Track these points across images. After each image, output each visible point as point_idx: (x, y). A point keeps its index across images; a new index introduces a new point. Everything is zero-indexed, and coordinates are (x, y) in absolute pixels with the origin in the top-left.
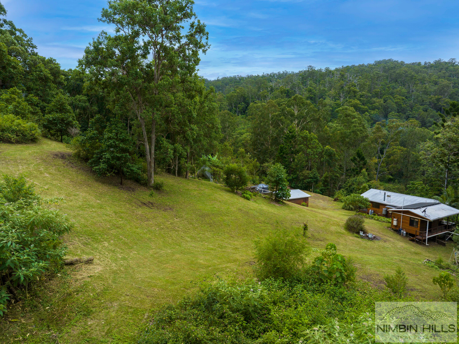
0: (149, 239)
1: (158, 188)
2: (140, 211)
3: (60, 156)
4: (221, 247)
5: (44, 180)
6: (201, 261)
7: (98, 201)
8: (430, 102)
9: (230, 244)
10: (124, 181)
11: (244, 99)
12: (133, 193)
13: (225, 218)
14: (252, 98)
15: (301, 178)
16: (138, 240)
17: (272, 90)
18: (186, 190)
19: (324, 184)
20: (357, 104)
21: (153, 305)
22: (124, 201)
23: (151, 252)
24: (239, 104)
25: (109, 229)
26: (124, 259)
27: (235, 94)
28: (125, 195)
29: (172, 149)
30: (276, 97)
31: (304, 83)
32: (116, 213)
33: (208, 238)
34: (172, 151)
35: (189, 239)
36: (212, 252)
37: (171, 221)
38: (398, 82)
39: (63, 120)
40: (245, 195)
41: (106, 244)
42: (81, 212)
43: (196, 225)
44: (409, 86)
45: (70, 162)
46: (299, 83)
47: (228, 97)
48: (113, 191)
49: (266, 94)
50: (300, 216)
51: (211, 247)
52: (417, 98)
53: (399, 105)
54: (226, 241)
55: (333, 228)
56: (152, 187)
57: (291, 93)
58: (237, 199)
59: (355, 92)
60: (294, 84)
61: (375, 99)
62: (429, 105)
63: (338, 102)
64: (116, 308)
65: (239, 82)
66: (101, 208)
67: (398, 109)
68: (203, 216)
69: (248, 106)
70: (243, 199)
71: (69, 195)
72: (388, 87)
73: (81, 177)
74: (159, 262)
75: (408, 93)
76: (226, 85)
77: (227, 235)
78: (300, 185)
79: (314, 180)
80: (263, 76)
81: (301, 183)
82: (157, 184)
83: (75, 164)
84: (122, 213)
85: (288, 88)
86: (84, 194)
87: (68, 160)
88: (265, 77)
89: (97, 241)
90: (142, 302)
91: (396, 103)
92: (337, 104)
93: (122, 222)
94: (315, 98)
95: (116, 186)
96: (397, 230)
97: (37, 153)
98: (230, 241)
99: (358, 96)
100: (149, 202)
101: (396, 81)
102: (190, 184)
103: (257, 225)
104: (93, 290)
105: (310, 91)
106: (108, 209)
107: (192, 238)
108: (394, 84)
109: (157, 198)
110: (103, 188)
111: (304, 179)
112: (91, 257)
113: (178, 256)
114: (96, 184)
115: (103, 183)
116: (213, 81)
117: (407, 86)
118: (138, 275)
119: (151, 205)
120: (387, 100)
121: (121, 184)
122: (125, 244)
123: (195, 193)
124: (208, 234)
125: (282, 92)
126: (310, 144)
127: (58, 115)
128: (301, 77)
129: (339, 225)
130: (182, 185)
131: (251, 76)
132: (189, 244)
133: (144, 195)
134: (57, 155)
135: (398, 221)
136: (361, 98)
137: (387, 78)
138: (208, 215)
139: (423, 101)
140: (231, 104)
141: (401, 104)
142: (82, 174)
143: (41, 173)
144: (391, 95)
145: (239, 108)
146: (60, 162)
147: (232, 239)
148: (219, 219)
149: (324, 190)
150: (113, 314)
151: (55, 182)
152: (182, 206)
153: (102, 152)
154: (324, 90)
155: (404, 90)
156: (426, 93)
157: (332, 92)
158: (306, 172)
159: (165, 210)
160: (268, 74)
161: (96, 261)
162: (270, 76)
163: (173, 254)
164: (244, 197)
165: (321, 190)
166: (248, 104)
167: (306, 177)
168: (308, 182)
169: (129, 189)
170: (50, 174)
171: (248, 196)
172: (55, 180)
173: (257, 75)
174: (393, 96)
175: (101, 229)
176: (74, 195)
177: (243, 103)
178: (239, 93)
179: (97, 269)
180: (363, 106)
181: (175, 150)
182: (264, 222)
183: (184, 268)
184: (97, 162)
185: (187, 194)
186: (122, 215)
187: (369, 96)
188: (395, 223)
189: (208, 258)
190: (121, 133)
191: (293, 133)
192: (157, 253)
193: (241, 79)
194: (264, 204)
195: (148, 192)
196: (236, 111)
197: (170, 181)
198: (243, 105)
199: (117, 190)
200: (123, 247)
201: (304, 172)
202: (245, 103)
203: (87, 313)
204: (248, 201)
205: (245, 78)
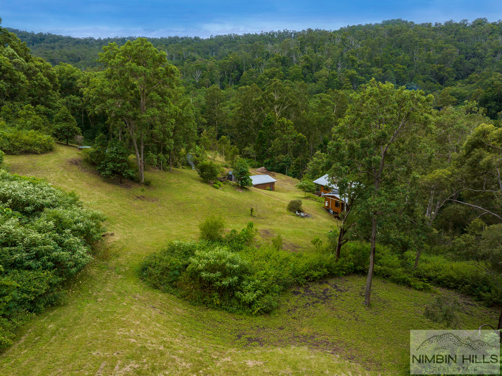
0: (143, 221)
1: (148, 184)
2: (136, 203)
3: (74, 162)
4: (188, 225)
5: (70, 184)
6: (174, 233)
7: (108, 198)
8: (431, 72)
9: (194, 223)
10: (123, 180)
11: (238, 66)
12: (130, 189)
13: (195, 205)
14: (246, 65)
15: (277, 162)
16: (136, 222)
17: (268, 56)
18: (168, 183)
19: (295, 167)
20: (353, 75)
21: (147, 253)
22: (125, 196)
23: (145, 229)
24: (232, 72)
25: (119, 216)
26: (130, 233)
27: (228, 61)
28: (124, 191)
29: (156, 159)
30: (271, 66)
31: (302, 49)
32: (121, 205)
33: (181, 219)
34: (157, 160)
35: (168, 221)
36: (182, 228)
37: (157, 209)
38: (402, 48)
39: (68, 129)
40: (215, 185)
41: (119, 225)
42: (99, 206)
43: (174, 211)
44: (413, 52)
45: (82, 168)
46: (297, 48)
47: (220, 65)
48: (116, 189)
49: (261, 61)
50: (256, 200)
51: (181, 225)
52: (419, 67)
53: (398, 74)
54: (192, 221)
55: (278, 209)
56: (143, 183)
57: (287, 60)
58: (208, 189)
59: (353, 61)
60: (291, 50)
61: (373, 69)
62: (430, 74)
63: (334, 72)
64: (130, 254)
65: (235, 42)
66: (111, 202)
67: (397, 80)
68: (179, 204)
69: (241, 75)
70: (212, 188)
71: (89, 194)
72: (391, 54)
73: (93, 180)
74: (149, 234)
75: (412, 60)
76: (220, 46)
77: (194, 217)
78: (275, 168)
79: (287, 164)
80: (262, 35)
81: (277, 166)
82: (146, 182)
83: (86, 169)
84: (125, 205)
85: (285, 55)
86: (98, 193)
87: (81, 166)
88: (263, 36)
89: (113, 223)
90: (142, 252)
91: (396, 73)
92: (333, 75)
93: (125, 211)
94: (311, 67)
95: (117, 184)
96: (327, 210)
97: (57, 161)
98: (195, 221)
99: (356, 66)
100: (142, 196)
101: (400, 47)
102: (172, 178)
103: (218, 209)
104: (118, 247)
105: (307, 59)
106: (116, 202)
107: (170, 220)
108: (398, 50)
109: (147, 192)
110: (109, 187)
111: (279, 163)
112: (112, 232)
113: (160, 231)
114: (105, 184)
115: (109, 183)
116: (206, 40)
117: (411, 53)
118: (138, 241)
119: (143, 198)
120: (388, 69)
121: (121, 183)
122: (129, 224)
123: (175, 186)
124: (181, 217)
125: (277, 61)
126: (287, 129)
127: (64, 124)
128: (299, 42)
129: (284, 207)
130: (165, 180)
131: (248, 34)
132: (167, 224)
133: (138, 190)
134: (72, 162)
135: (329, 203)
136: (360, 68)
137: (392, 43)
138: (182, 204)
139: (425, 70)
140: (224, 73)
141: (400, 74)
142: (93, 177)
143: (66, 179)
144: (392, 64)
145: (232, 77)
146: (75, 168)
147: (197, 220)
148: (190, 206)
149: (296, 172)
150: (129, 257)
151: (77, 185)
152: (165, 198)
153: (107, 162)
154: (321, 58)
155: (407, 58)
156: (429, 61)
157: (329, 61)
158: (281, 156)
159: (153, 201)
160: (267, 33)
161: (115, 234)
162: (270, 34)
163: (158, 230)
164: (214, 187)
165: (293, 173)
166: (242, 73)
167: (281, 161)
168: (282, 166)
169: (128, 187)
170: (72, 179)
171: (217, 185)
172: (77, 183)
173: (254, 34)
174: (394, 65)
175: (114, 216)
176: (92, 194)
177: (236, 71)
178: (232, 60)
179: (117, 238)
180: (360, 77)
181: (158, 159)
182: (224, 207)
183: (163, 237)
184: (103, 170)
185: (169, 187)
186: (125, 206)
187: (368, 66)
188: (326, 205)
189: (178, 231)
190: (120, 149)
191: (271, 120)
192: (148, 229)
193: (237, 38)
194: (230, 191)
195: (140, 188)
196: (229, 80)
197: (157, 176)
198: (236, 73)
199: (119, 188)
200: (128, 226)
201: (279, 157)
202: (239, 70)
203: (118, 256)
204: (217, 190)
205: (242, 37)
